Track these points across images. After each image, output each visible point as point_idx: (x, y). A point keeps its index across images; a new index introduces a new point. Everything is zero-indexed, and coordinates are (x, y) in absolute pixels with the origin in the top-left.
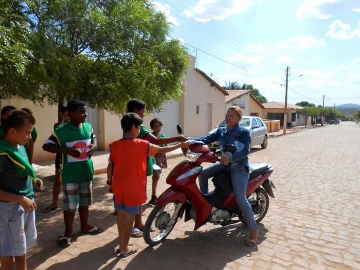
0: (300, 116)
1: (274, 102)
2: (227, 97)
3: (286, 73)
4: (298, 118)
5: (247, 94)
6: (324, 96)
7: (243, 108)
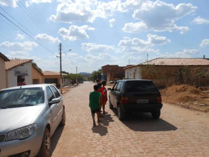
0: (65, 80)
1: (48, 71)
2: (6, 63)
3: (59, 48)
5: (30, 62)
6: (77, 67)
7: (27, 75)
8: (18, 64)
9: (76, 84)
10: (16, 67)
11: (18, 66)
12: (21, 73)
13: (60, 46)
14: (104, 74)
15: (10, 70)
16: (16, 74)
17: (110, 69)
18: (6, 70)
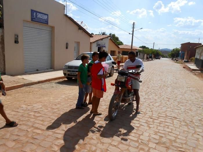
0: (141, 54)
1: (127, 45)
4: (139, 55)
5: (108, 38)
6: (154, 43)
7: (105, 47)
8: (100, 39)
9: (151, 59)
10: (98, 40)
11: (99, 40)
12: (101, 45)
13: (134, 25)
14: (182, 52)
15: (93, 42)
16: (97, 45)
17: (191, 47)
18: (91, 43)
